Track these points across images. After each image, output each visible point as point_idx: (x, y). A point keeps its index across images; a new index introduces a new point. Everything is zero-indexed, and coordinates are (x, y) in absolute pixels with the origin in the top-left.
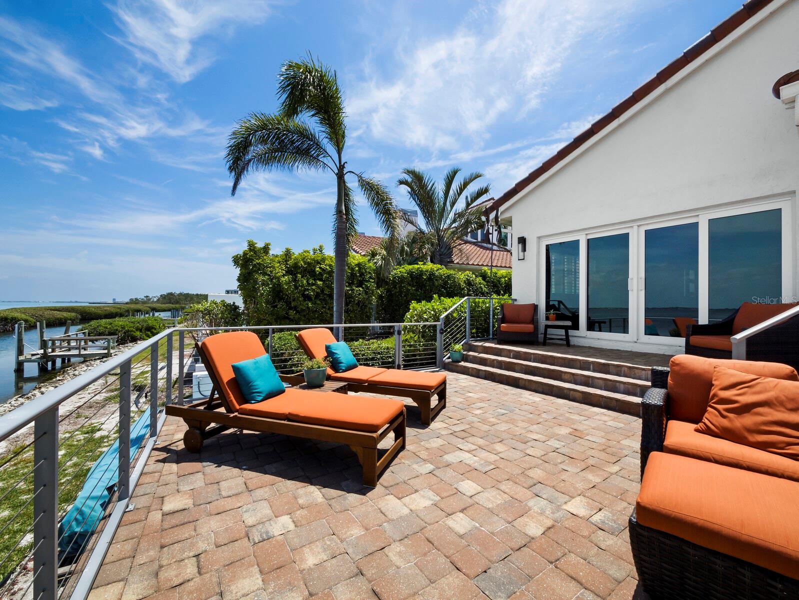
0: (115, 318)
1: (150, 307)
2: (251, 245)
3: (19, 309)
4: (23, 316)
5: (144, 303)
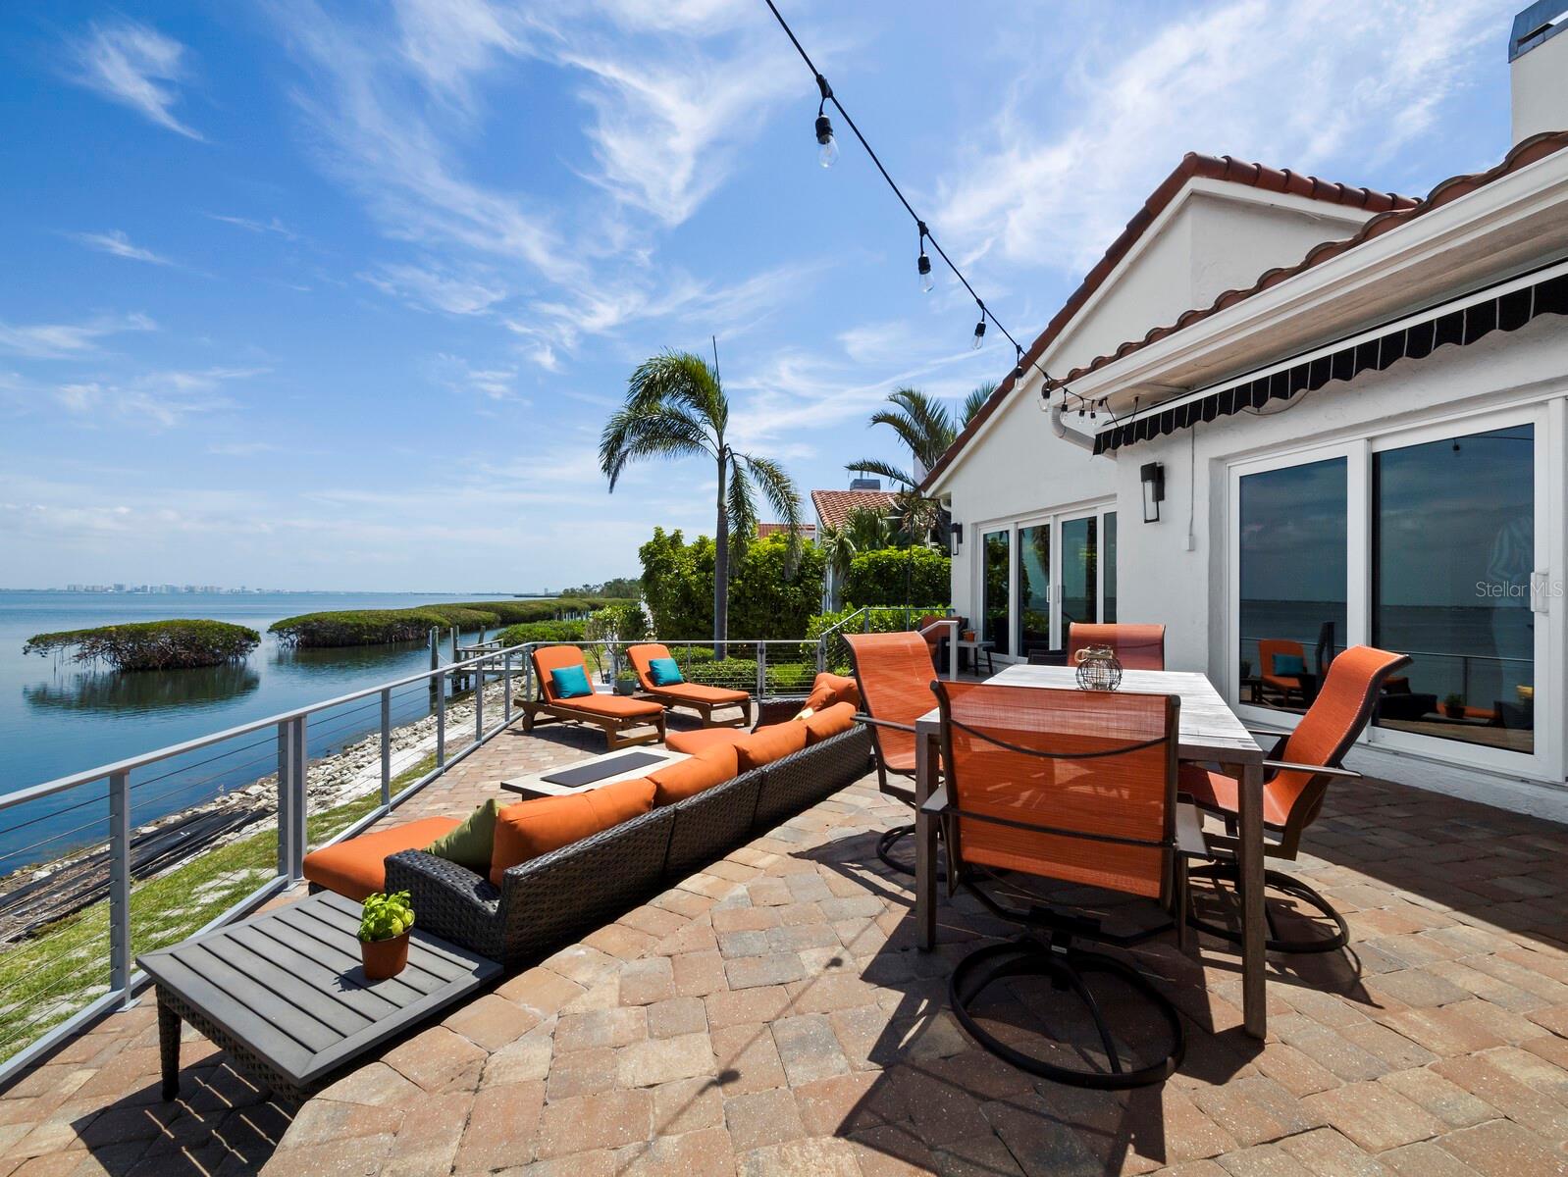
0: (535, 622)
1: (589, 603)
2: (659, 534)
3: (433, 606)
4: (438, 618)
5: (583, 595)
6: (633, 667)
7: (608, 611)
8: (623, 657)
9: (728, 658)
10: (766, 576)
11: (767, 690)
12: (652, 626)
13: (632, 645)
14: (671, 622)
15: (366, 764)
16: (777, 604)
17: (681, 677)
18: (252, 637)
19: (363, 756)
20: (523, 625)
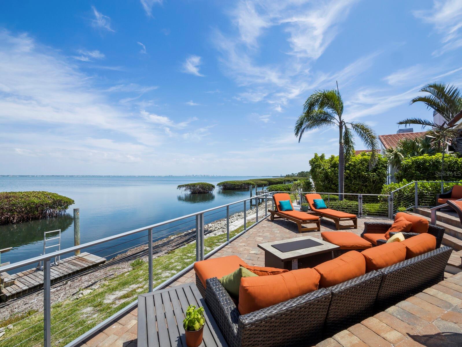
0: (278, 184)
1: (293, 179)
2: (316, 155)
5: (291, 176)
6: (308, 202)
7: (299, 181)
8: (304, 198)
9: (344, 200)
10: (360, 169)
11: (363, 214)
12: (314, 187)
13: (307, 194)
14: (321, 186)
15: (233, 222)
16: (365, 179)
17: (325, 206)
18: (213, 187)
19: (233, 219)
20: (274, 185)
